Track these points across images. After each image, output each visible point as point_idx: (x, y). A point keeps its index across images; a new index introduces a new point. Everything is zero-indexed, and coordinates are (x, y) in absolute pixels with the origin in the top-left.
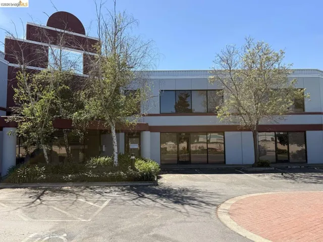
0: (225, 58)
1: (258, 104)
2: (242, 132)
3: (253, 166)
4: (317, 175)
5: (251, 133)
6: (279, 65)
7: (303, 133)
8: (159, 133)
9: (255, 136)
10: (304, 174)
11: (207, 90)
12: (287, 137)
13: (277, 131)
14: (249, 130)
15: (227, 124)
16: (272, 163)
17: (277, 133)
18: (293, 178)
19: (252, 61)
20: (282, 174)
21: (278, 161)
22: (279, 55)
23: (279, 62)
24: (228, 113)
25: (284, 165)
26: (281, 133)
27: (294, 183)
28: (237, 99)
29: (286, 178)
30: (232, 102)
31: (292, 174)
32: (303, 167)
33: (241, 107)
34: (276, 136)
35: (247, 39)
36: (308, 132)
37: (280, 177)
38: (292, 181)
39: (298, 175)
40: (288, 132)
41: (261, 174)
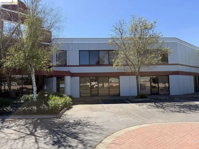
0: (118, 27)
1: (139, 58)
2: (130, 76)
3: (136, 97)
4: (178, 104)
5: (135, 77)
6: (153, 32)
7: (168, 76)
8: (79, 78)
9: (137, 79)
10: (169, 104)
11: (109, 50)
12: (157, 79)
13: (152, 76)
14: (134, 75)
15: (120, 71)
16: (149, 95)
17: (151, 77)
18: (162, 107)
19: (135, 29)
20: (155, 104)
21: (152, 94)
22: (153, 24)
23: (153, 29)
24: (120, 64)
25: (156, 97)
26: (154, 77)
27: (164, 112)
28: (125, 54)
29: (158, 107)
30: (122, 56)
31: (161, 103)
32: (168, 98)
33: (128, 59)
34: (151, 78)
35: (132, 16)
36: (170, 76)
37: (154, 106)
38: (163, 110)
39: (165, 104)
40: (158, 76)
41: (141, 104)
